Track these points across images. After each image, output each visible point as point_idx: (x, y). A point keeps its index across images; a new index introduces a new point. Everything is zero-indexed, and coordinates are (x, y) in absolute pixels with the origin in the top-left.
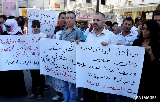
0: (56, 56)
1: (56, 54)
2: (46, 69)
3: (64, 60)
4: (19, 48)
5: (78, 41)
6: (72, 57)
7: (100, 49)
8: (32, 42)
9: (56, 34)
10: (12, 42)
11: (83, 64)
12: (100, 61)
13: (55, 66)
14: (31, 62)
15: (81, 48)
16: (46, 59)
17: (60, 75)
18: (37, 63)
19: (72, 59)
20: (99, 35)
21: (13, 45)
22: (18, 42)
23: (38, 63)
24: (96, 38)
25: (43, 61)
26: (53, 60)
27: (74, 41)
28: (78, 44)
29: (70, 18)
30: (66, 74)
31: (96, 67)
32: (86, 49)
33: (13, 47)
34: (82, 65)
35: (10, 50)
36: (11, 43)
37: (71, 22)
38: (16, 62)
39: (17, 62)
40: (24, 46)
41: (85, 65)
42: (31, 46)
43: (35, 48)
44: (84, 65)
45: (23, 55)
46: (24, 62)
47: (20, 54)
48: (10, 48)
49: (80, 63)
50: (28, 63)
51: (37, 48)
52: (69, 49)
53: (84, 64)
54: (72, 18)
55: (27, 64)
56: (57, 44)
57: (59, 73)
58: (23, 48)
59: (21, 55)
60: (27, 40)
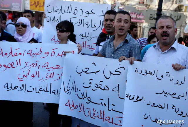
0: (90, 83)
1: (90, 80)
2: (69, 105)
3: (104, 90)
4: (28, 65)
5: (133, 59)
6: (118, 85)
7: (168, 75)
8: (52, 56)
9: (99, 45)
10: (18, 54)
11: (135, 98)
12: (166, 95)
13: (86, 100)
14: (45, 90)
15: (136, 71)
16: (71, 88)
17: (94, 115)
18: (54, 92)
19: (118, 89)
20: (166, 51)
21: (19, 60)
22: (28, 54)
23: (56, 93)
24: (161, 55)
25: (65, 92)
26: (83, 90)
27: (126, 58)
28: (132, 63)
29: (123, 21)
30: (104, 114)
31: (160, 105)
32: (145, 74)
33: (19, 62)
34: (135, 100)
35: (13, 66)
36: (15, 55)
37: (124, 28)
38: (20, 87)
39: (22, 88)
40: (37, 62)
41: (140, 100)
42: (48, 63)
43: (55, 67)
44: (138, 100)
45: (33, 76)
46: (33, 89)
47: (28, 74)
48: (13, 63)
49: (130, 96)
50: (40, 92)
51: (58, 67)
52: (115, 71)
53: (138, 97)
54: (126, 21)
55: (37, 92)
56: (93, 63)
57: (92, 112)
58: (35, 65)
59: (29, 77)
60: (44, 51)
